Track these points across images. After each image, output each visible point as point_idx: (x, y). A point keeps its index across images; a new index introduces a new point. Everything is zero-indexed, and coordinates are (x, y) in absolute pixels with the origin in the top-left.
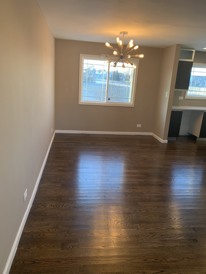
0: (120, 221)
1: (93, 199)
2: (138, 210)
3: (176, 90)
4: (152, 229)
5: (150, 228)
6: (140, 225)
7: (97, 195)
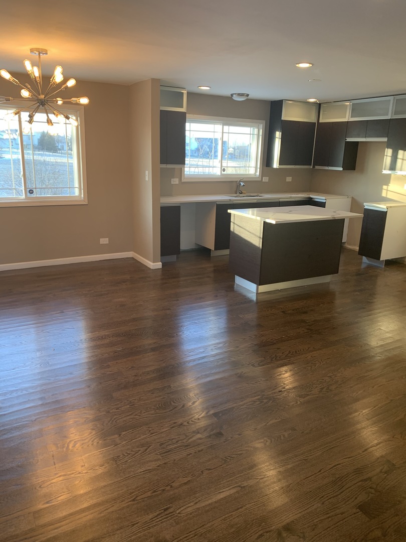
0: (80, 439)
1: (16, 411)
2: (112, 409)
3: (164, 166)
4: (142, 437)
5: (140, 437)
6: (120, 435)
7: (25, 400)
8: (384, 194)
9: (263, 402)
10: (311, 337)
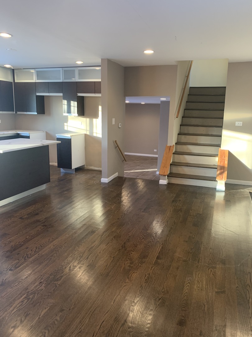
8: (66, 128)
9: (30, 298)
10: (47, 231)
